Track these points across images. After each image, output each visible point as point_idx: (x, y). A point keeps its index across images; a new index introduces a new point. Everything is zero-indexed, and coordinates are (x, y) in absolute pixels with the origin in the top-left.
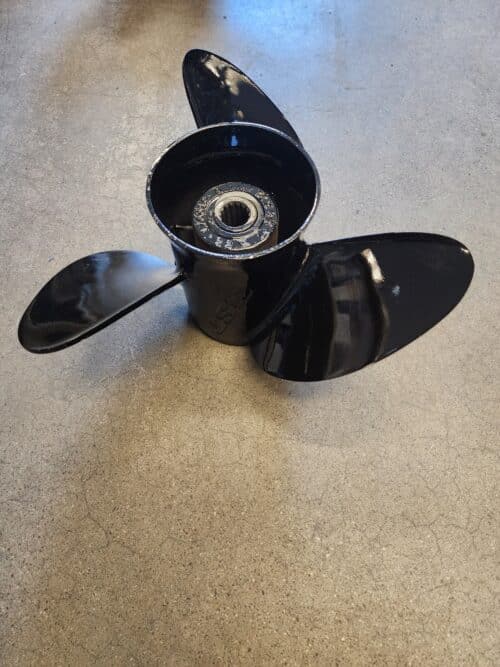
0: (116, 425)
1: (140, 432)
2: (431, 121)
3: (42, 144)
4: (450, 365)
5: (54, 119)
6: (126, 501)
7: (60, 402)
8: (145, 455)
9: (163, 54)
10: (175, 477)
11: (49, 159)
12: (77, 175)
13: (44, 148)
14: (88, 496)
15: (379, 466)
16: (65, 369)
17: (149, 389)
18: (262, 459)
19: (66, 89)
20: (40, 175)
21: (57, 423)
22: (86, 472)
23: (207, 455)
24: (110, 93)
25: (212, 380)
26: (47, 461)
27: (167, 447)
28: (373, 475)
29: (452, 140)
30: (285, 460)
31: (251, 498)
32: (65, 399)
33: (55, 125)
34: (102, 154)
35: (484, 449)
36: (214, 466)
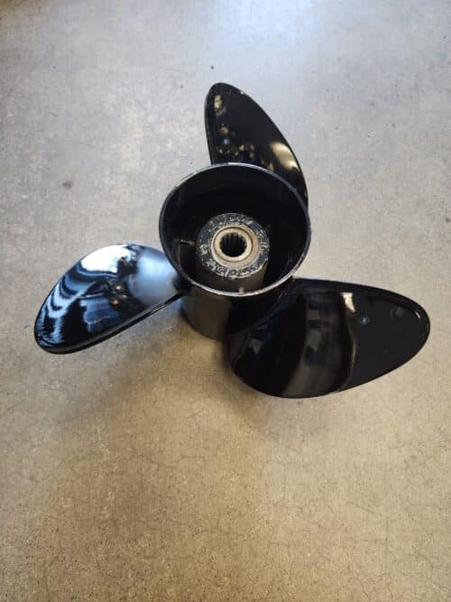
0: (80, 509)
1: (101, 518)
2: (400, 201)
3: (25, 197)
4: (396, 466)
5: (38, 169)
6: (84, 590)
7: (26, 481)
8: (104, 543)
9: (149, 104)
10: (132, 568)
11: (32, 213)
12: (57, 233)
13: (26, 200)
14: (49, 584)
15: (322, 567)
16: (33, 446)
17: (112, 473)
18: (213, 554)
19: (51, 136)
20: (22, 231)
21: (23, 504)
22: (49, 557)
23: (163, 547)
24: (94, 143)
25: (172, 467)
26: (12, 543)
27: (126, 535)
28: (316, 577)
29: (417, 223)
30: (236, 558)
31: (201, 594)
32: (31, 479)
33: (39, 176)
34: (83, 212)
35: (419, 556)
36: (168, 559)
